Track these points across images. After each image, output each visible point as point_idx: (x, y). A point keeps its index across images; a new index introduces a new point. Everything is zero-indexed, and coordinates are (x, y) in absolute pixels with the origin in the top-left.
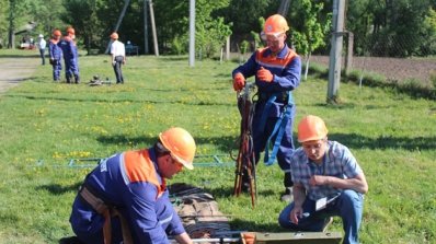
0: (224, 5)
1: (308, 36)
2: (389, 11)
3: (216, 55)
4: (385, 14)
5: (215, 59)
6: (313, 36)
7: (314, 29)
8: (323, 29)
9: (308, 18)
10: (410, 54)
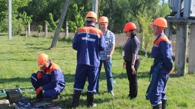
0: (25, 5)
1: (76, 23)
2: (111, 10)
3: (22, 33)
4: (109, 11)
5: (22, 35)
6: (79, 24)
7: (79, 20)
8: (84, 20)
9: (76, 14)
10: (122, 32)
